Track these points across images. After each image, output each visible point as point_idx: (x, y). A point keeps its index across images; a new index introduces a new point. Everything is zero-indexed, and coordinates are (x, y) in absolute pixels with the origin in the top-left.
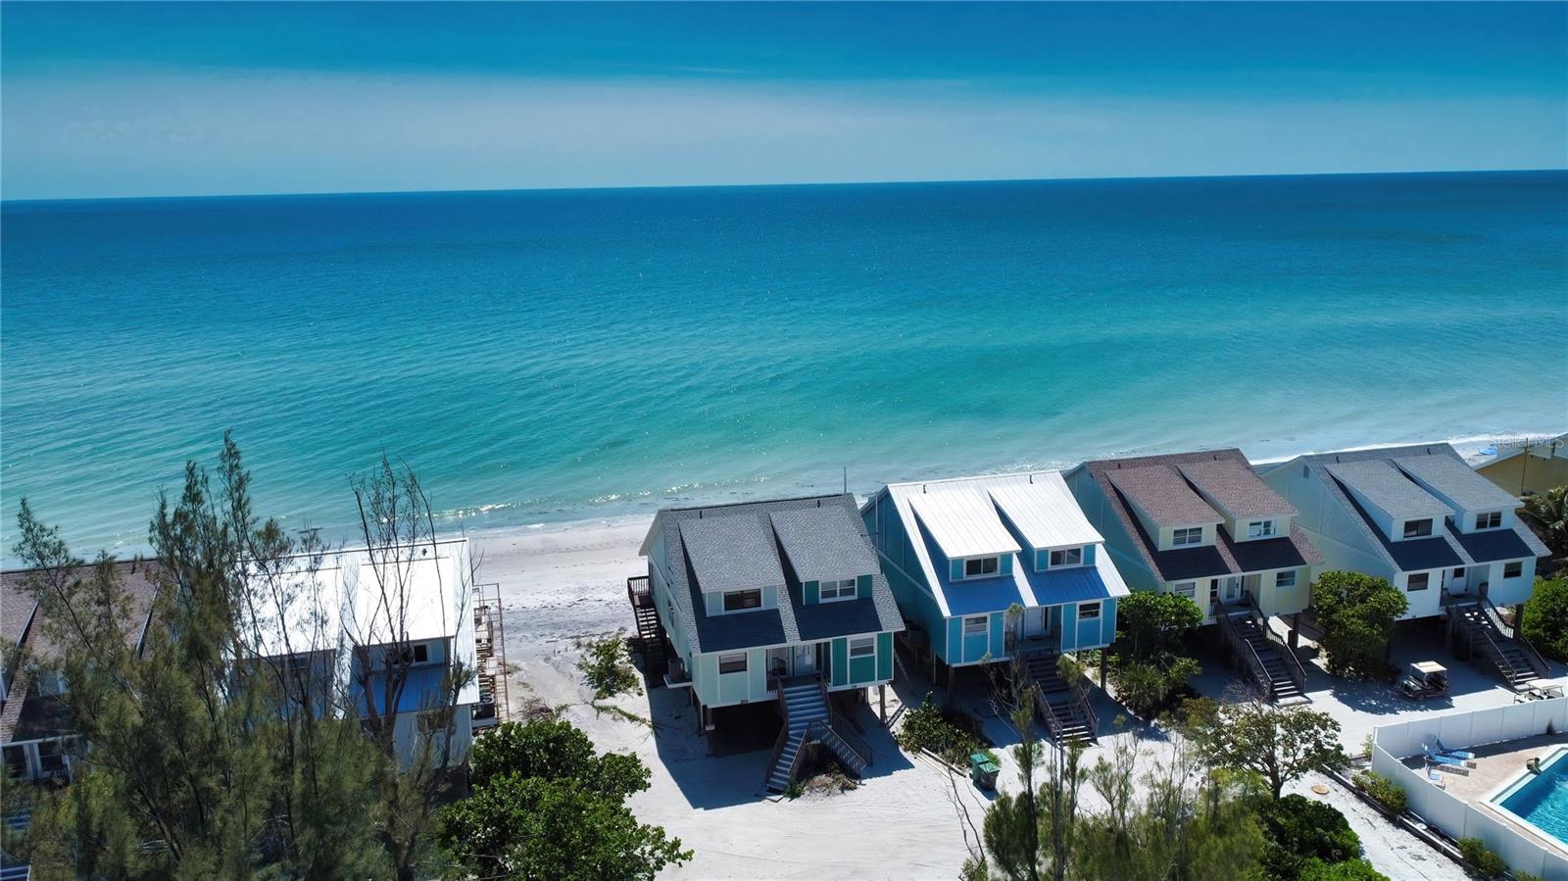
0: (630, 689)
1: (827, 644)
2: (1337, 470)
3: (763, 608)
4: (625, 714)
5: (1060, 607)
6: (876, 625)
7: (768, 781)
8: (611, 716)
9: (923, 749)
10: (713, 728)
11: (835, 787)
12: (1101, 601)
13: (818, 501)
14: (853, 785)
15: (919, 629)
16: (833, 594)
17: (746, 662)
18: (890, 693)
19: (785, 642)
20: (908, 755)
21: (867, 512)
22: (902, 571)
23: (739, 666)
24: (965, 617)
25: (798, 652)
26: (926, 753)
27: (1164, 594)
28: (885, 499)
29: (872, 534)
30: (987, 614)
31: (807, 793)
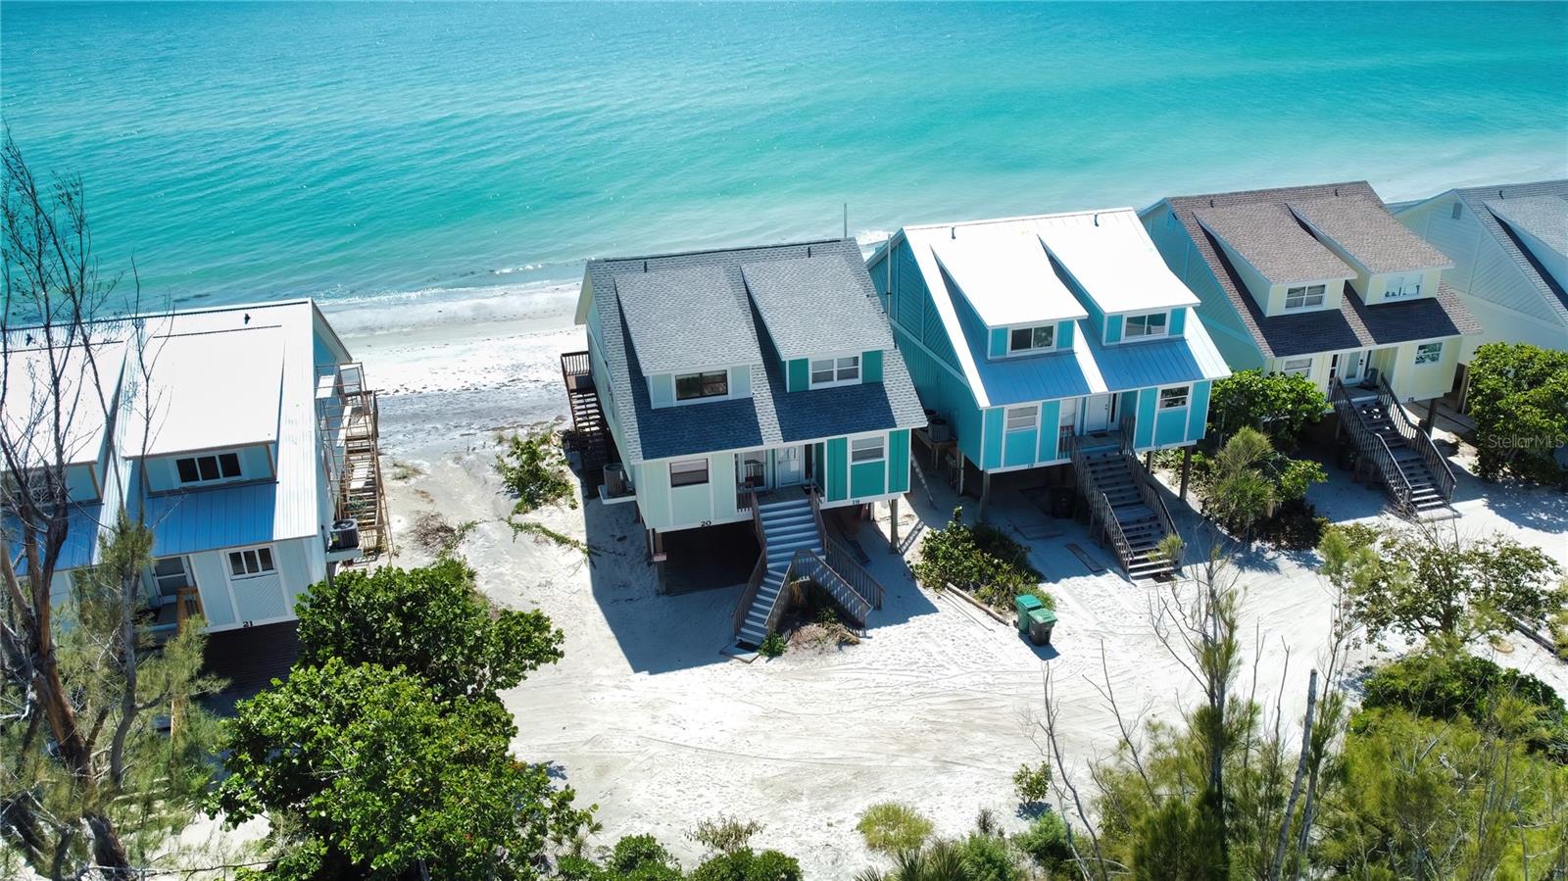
0: (561, 501)
1: (820, 446)
2: (1501, 208)
3: (730, 396)
4: (550, 534)
5: (1136, 392)
6: (886, 419)
7: (738, 632)
8: (532, 537)
9: (949, 584)
10: (664, 558)
11: (829, 641)
12: (1190, 384)
13: (809, 249)
14: (854, 638)
15: (943, 422)
16: (828, 377)
17: (707, 470)
18: (904, 507)
19: (762, 443)
20: (929, 594)
21: (876, 266)
22: (920, 345)
23: (700, 477)
24: (1007, 407)
25: (780, 455)
26: (954, 591)
27: (1272, 374)
28: (900, 245)
29: (883, 294)
30: (1039, 404)
31: (791, 649)
